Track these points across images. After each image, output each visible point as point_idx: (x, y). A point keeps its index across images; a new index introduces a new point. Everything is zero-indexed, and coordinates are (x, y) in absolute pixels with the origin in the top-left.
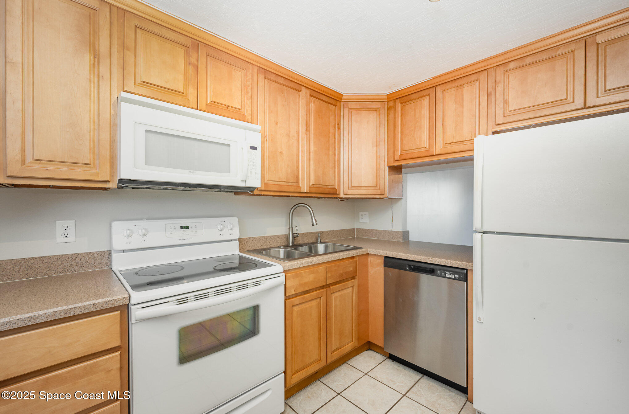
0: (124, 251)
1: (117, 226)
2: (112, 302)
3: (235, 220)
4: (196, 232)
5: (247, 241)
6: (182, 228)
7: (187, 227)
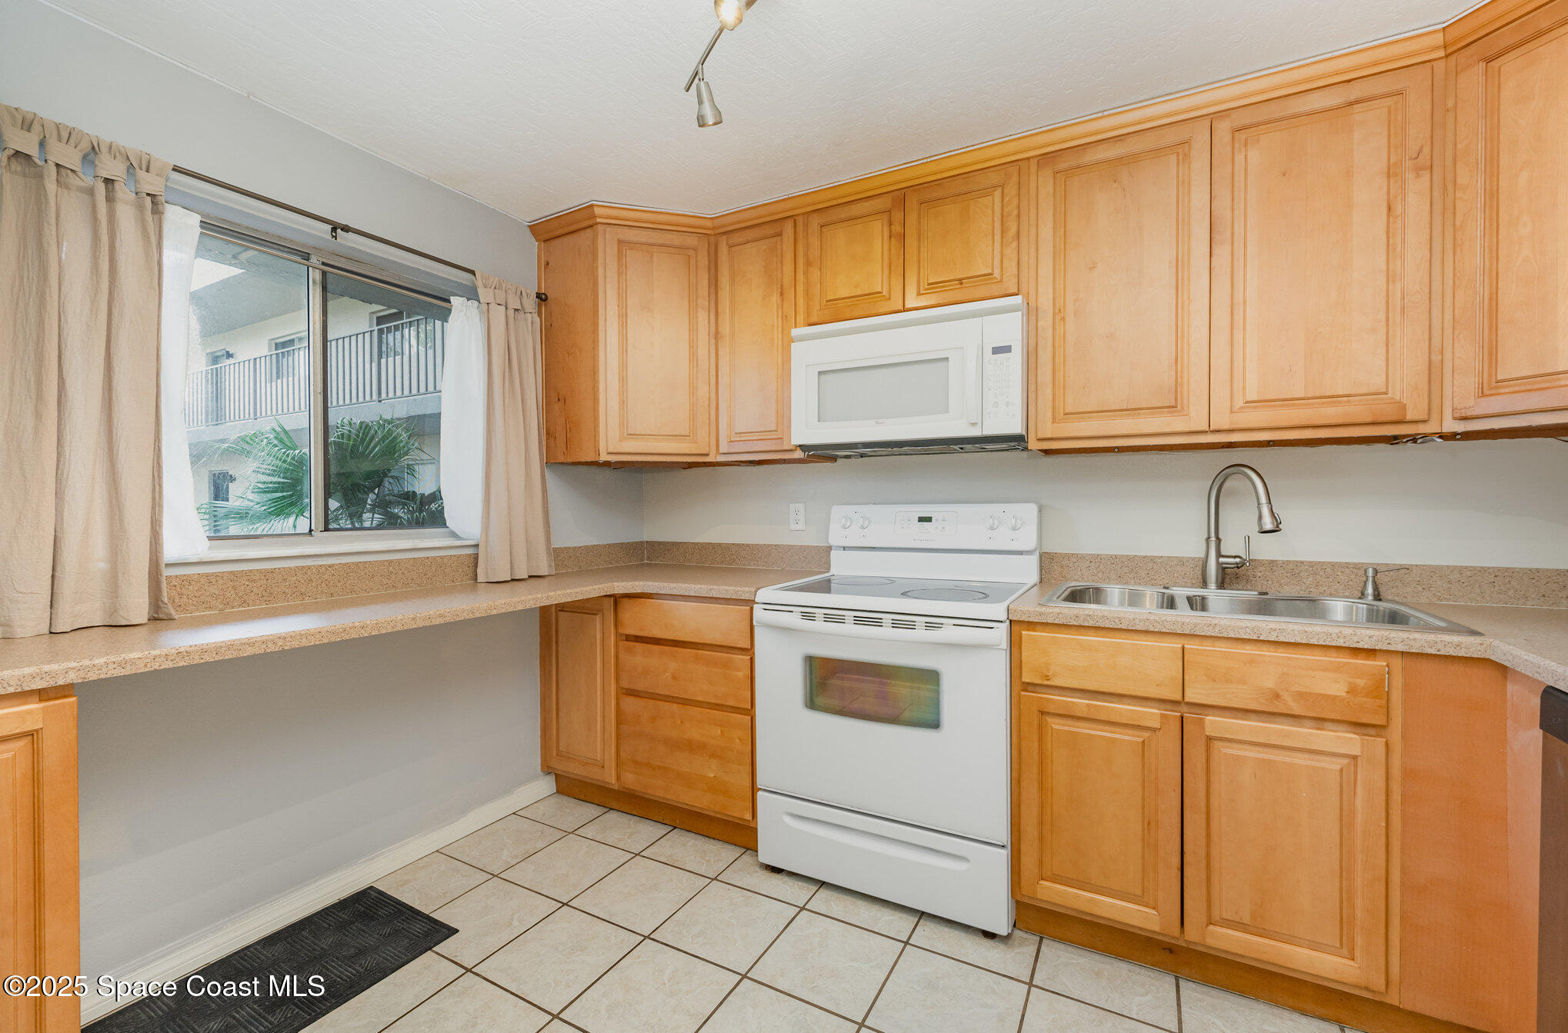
0: (844, 548)
1: (838, 512)
2: (740, 593)
3: (1030, 511)
4: (943, 528)
5: (1074, 560)
6: (921, 519)
7: (928, 519)
